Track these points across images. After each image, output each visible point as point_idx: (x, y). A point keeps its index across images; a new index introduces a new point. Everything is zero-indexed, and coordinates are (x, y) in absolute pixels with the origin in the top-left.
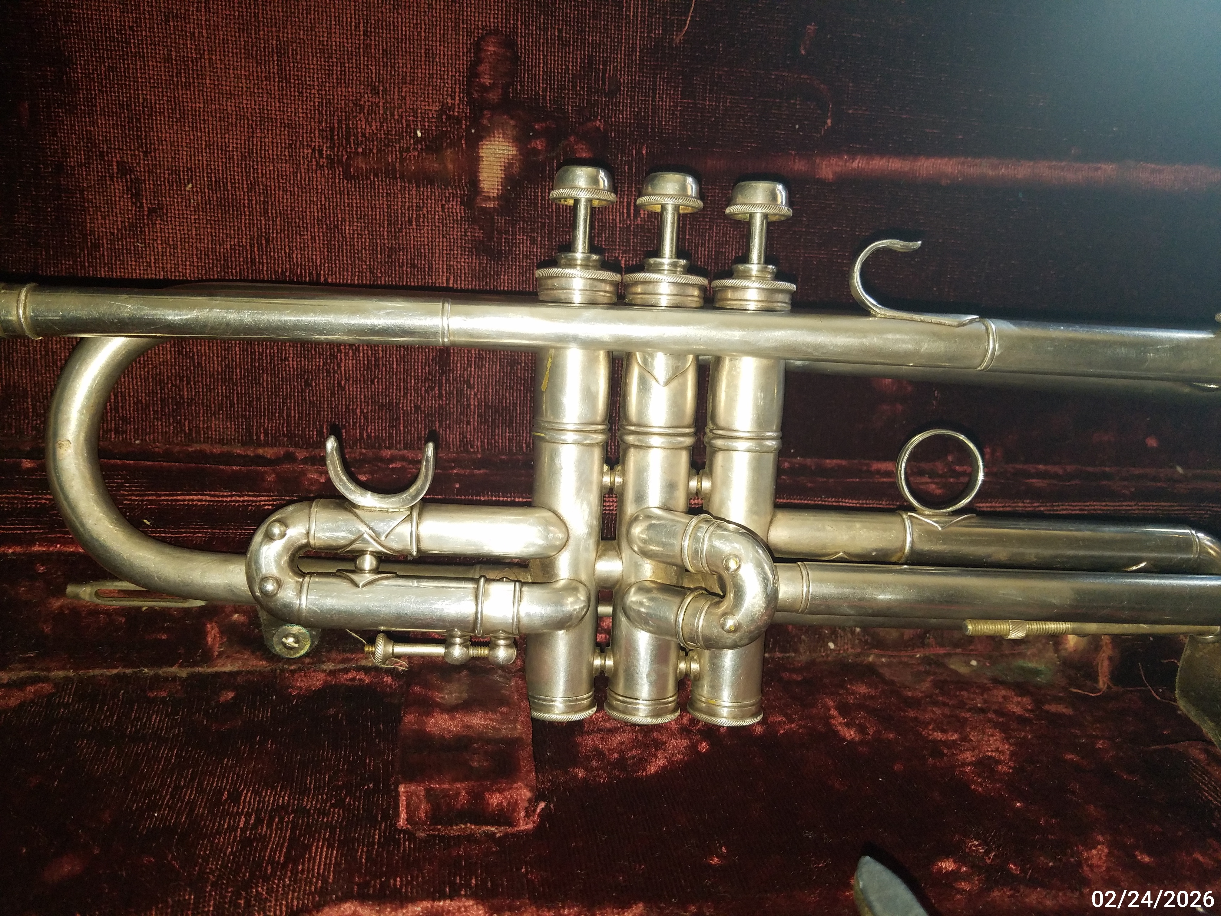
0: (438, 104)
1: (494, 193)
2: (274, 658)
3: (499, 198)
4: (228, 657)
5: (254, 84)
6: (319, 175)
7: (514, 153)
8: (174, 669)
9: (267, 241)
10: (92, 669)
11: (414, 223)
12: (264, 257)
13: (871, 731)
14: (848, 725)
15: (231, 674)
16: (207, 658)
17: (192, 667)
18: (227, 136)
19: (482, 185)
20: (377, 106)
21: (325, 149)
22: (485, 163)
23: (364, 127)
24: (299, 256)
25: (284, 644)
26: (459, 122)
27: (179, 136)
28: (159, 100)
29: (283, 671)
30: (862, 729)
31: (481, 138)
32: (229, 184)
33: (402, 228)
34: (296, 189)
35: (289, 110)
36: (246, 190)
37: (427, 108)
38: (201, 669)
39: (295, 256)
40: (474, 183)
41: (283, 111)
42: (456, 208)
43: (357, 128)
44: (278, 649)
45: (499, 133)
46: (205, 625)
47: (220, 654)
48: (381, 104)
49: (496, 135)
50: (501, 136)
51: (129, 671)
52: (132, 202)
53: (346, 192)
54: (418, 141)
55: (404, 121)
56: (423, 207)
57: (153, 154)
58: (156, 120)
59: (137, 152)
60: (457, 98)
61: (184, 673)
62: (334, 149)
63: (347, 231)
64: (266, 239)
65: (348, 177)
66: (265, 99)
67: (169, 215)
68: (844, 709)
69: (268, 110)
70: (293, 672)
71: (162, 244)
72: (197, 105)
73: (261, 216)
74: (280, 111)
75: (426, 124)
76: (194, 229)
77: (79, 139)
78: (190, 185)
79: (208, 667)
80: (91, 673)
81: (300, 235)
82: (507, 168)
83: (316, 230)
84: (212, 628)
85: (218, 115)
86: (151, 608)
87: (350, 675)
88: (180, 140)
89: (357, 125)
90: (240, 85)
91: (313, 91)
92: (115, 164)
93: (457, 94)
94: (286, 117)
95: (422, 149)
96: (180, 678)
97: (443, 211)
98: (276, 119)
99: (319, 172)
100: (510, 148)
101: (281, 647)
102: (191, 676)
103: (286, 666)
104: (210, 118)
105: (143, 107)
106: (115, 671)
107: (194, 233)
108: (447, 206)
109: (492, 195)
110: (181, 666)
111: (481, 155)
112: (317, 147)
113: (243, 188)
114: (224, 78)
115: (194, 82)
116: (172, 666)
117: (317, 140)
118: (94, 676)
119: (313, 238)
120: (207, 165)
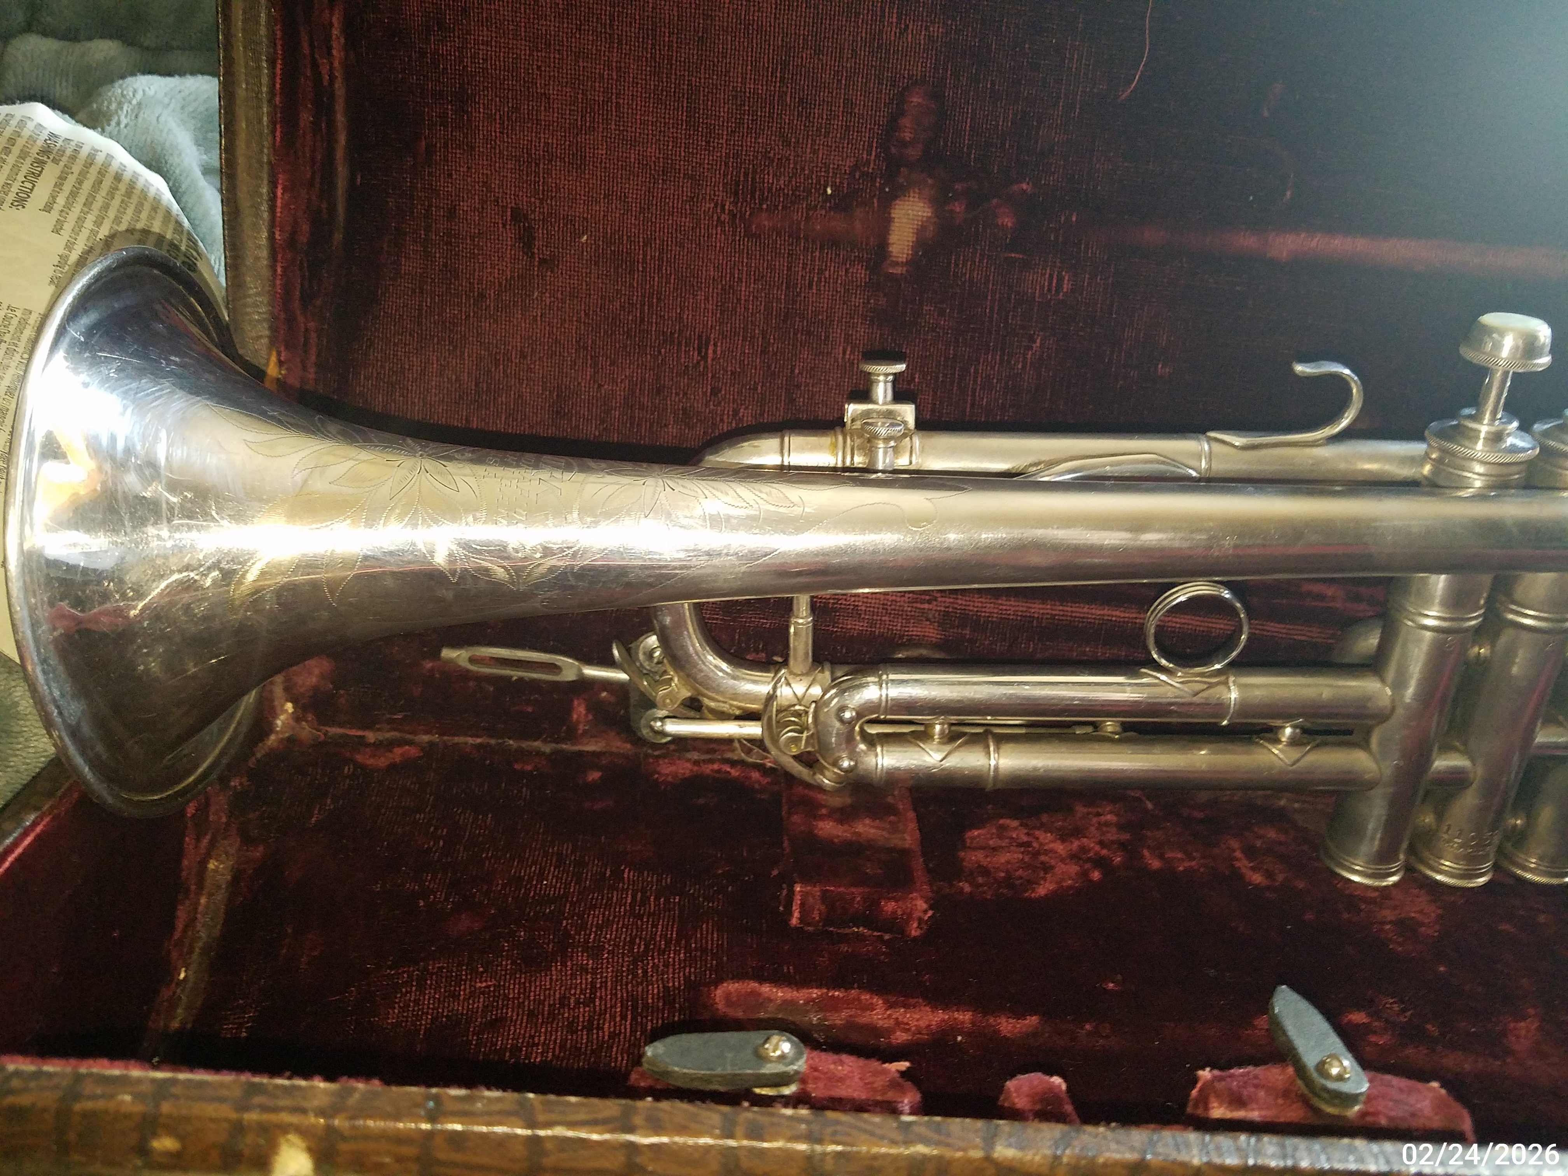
0: (852, 159)
1: (903, 258)
2: (639, 741)
3: (908, 263)
4: (592, 737)
5: (660, 132)
6: (719, 232)
7: (929, 214)
8: (537, 744)
9: (659, 299)
10: (457, 736)
11: (814, 287)
12: (654, 316)
13: (1280, 877)
14: (1253, 869)
15: (594, 754)
16: (571, 735)
17: (557, 743)
18: (627, 186)
19: (890, 249)
20: (788, 159)
21: (728, 204)
22: (897, 224)
23: (771, 181)
24: (690, 317)
25: (652, 728)
26: (873, 180)
27: (578, 184)
28: (561, 145)
29: (647, 756)
30: (1269, 875)
31: (896, 197)
32: (625, 237)
33: (800, 292)
34: (694, 246)
35: (694, 160)
36: (641, 244)
37: (840, 163)
38: (564, 746)
39: (685, 317)
40: (883, 246)
41: (688, 161)
42: (860, 273)
43: (764, 183)
44: (645, 732)
45: (914, 192)
46: (572, 701)
47: (585, 732)
48: (792, 157)
49: (912, 195)
50: (917, 196)
51: (493, 742)
52: (523, 252)
53: (745, 251)
54: (828, 198)
55: (814, 177)
56: (826, 270)
57: (549, 201)
58: (556, 166)
59: (533, 200)
60: (874, 153)
61: (547, 748)
62: (737, 203)
63: (743, 293)
64: (657, 299)
65: (748, 234)
66: (670, 147)
67: (560, 267)
68: (1250, 852)
69: (672, 160)
70: (657, 757)
71: (550, 297)
72: (600, 152)
73: (654, 273)
74: (684, 161)
75: (838, 180)
76: (584, 283)
77: (475, 182)
78: (585, 237)
79: (572, 745)
80: (456, 739)
81: (693, 294)
82: (920, 231)
83: (711, 290)
84: (579, 705)
85: (620, 163)
86: (521, 679)
87: (716, 767)
88: (579, 188)
89: (764, 178)
90: (646, 131)
91: (721, 141)
92: (509, 210)
93: (874, 149)
94: (690, 168)
95: (830, 207)
96: (544, 753)
97: (846, 275)
98: (680, 169)
99: (719, 228)
100: (926, 210)
101: (648, 730)
102: (555, 752)
103: (650, 751)
104: (612, 166)
105: (544, 151)
106: (479, 740)
107: (584, 287)
108: (851, 270)
109: (900, 260)
110: (545, 741)
111: (893, 215)
112: (719, 202)
113: (639, 242)
114: (630, 125)
115: (598, 127)
116: (535, 741)
117: (721, 194)
118: (457, 744)
119: (707, 299)
120: (604, 216)
